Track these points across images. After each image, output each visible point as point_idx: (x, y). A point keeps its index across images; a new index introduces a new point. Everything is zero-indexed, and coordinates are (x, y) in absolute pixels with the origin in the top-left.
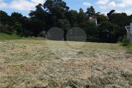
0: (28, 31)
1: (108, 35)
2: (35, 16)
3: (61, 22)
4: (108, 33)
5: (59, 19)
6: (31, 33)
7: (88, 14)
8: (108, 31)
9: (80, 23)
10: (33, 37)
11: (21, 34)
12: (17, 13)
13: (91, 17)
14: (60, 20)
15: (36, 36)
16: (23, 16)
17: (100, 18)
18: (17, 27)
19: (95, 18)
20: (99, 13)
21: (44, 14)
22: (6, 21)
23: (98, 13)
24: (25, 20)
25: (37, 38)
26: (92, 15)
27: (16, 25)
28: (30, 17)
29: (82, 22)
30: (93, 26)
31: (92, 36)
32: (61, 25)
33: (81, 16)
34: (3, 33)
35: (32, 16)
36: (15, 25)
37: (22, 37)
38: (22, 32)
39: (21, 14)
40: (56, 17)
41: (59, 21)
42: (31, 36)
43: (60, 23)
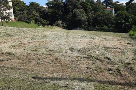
0: (45, 21)
1: (123, 25)
2: (51, 6)
3: (77, 11)
4: (123, 23)
5: (74, 9)
6: (48, 22)
7: (105, 3)
8: (124, 21)
9: (96, 13)
10: (50, 26)
11: (39, 23)
12: (35, 3)
13: (109, 6)
14: (76, 10)
15: (52, 25)
16: (40, 6)
17: (118, 7)
18: (35, 17)
19: (113, 7)
20: (118, 2)
21: (60, 4)
22: (24, 11)
23: (116, 2)
24: (42, 10)
25: (53, 27)
26: (110, 4)
27: (34, 15)
28: (47, 7)
29: (98, 12)
30: (108, 16)
31: (107, 26)
32: (77, 15)
33: (98, 6)
34: (22, 22)
35: (49, 5)
36: (32, 14)
37: (39, 26)
38: (39, 22)
39: (38, 3)
40: (72, 6)
41: (74, 10)
42: (48, 25)
43: (76, 13)
